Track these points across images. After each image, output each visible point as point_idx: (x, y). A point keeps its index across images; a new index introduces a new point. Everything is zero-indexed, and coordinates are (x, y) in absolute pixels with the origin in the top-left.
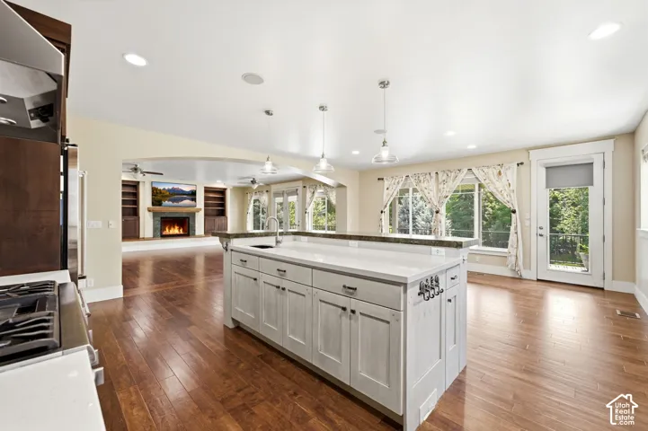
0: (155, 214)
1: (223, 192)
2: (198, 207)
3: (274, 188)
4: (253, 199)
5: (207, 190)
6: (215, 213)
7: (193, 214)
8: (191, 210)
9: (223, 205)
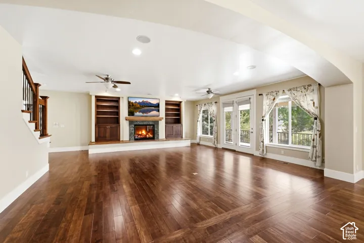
0: (131, 122)
1: (178, 104)
2: (160, 117)
3: (222, 99)
4: (203, 109)
5: (167, 103)
6: (173, 121)
7: (157, 123)
8: (156, 118)
9: (179, 115)
